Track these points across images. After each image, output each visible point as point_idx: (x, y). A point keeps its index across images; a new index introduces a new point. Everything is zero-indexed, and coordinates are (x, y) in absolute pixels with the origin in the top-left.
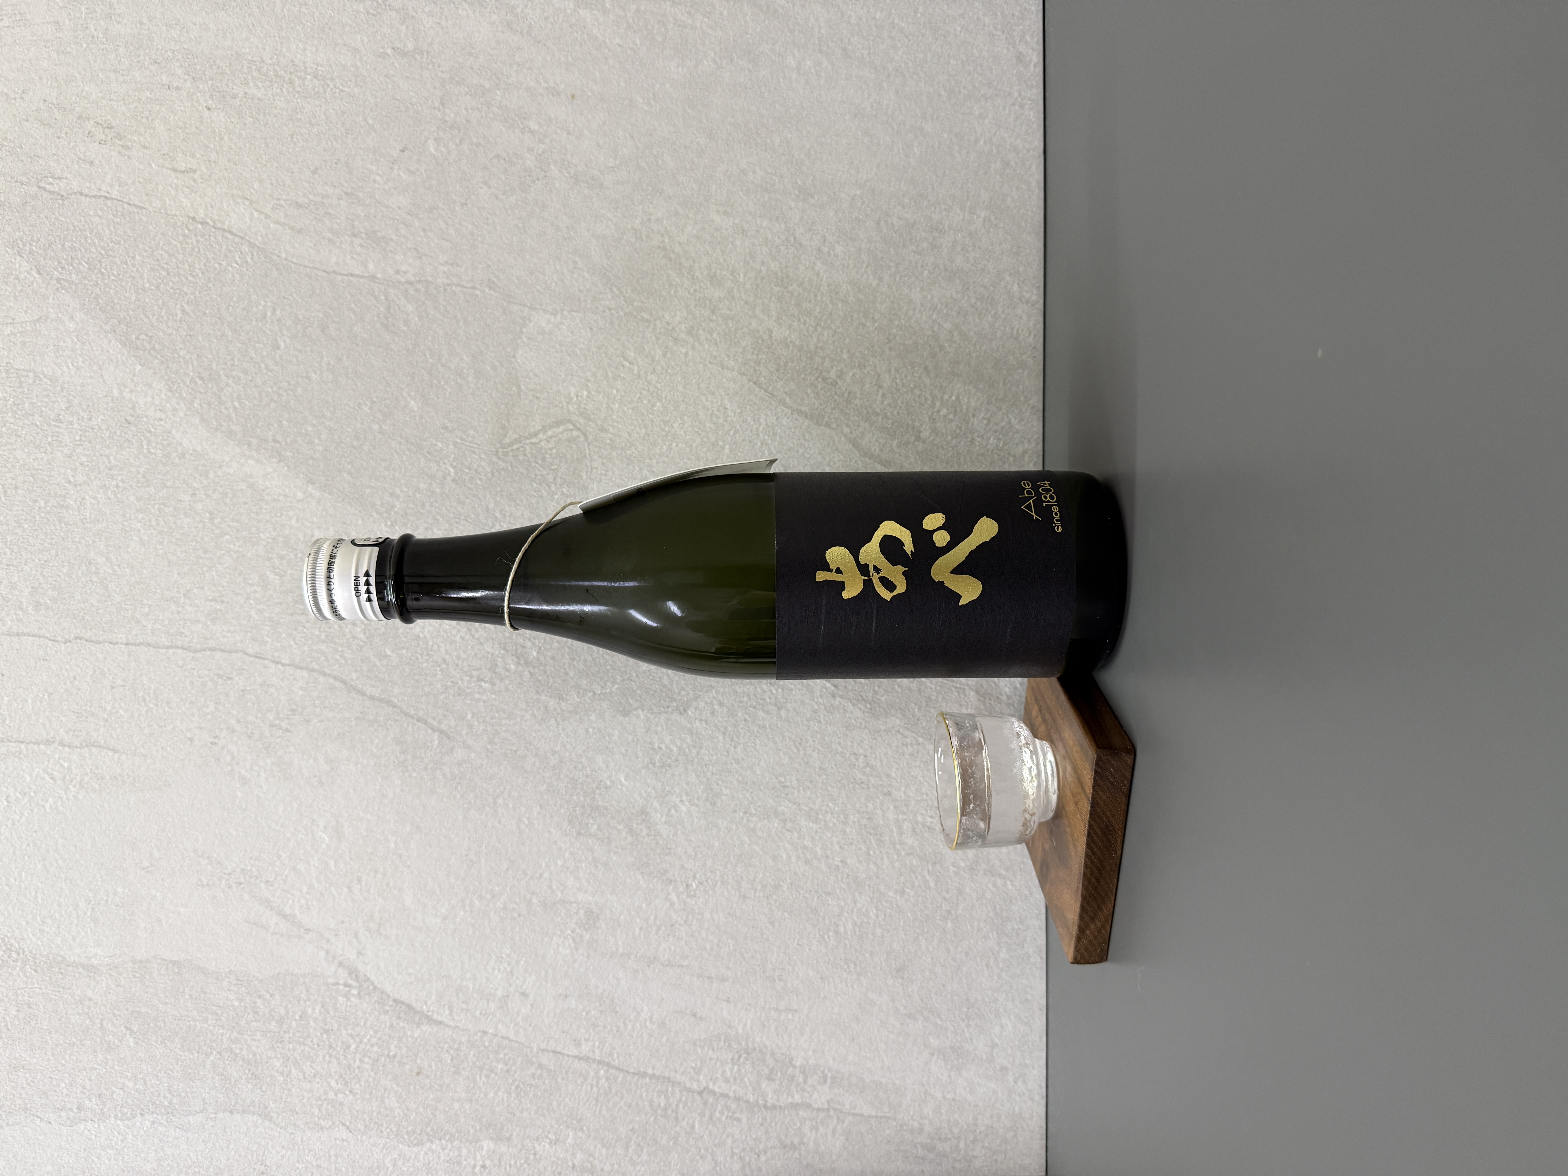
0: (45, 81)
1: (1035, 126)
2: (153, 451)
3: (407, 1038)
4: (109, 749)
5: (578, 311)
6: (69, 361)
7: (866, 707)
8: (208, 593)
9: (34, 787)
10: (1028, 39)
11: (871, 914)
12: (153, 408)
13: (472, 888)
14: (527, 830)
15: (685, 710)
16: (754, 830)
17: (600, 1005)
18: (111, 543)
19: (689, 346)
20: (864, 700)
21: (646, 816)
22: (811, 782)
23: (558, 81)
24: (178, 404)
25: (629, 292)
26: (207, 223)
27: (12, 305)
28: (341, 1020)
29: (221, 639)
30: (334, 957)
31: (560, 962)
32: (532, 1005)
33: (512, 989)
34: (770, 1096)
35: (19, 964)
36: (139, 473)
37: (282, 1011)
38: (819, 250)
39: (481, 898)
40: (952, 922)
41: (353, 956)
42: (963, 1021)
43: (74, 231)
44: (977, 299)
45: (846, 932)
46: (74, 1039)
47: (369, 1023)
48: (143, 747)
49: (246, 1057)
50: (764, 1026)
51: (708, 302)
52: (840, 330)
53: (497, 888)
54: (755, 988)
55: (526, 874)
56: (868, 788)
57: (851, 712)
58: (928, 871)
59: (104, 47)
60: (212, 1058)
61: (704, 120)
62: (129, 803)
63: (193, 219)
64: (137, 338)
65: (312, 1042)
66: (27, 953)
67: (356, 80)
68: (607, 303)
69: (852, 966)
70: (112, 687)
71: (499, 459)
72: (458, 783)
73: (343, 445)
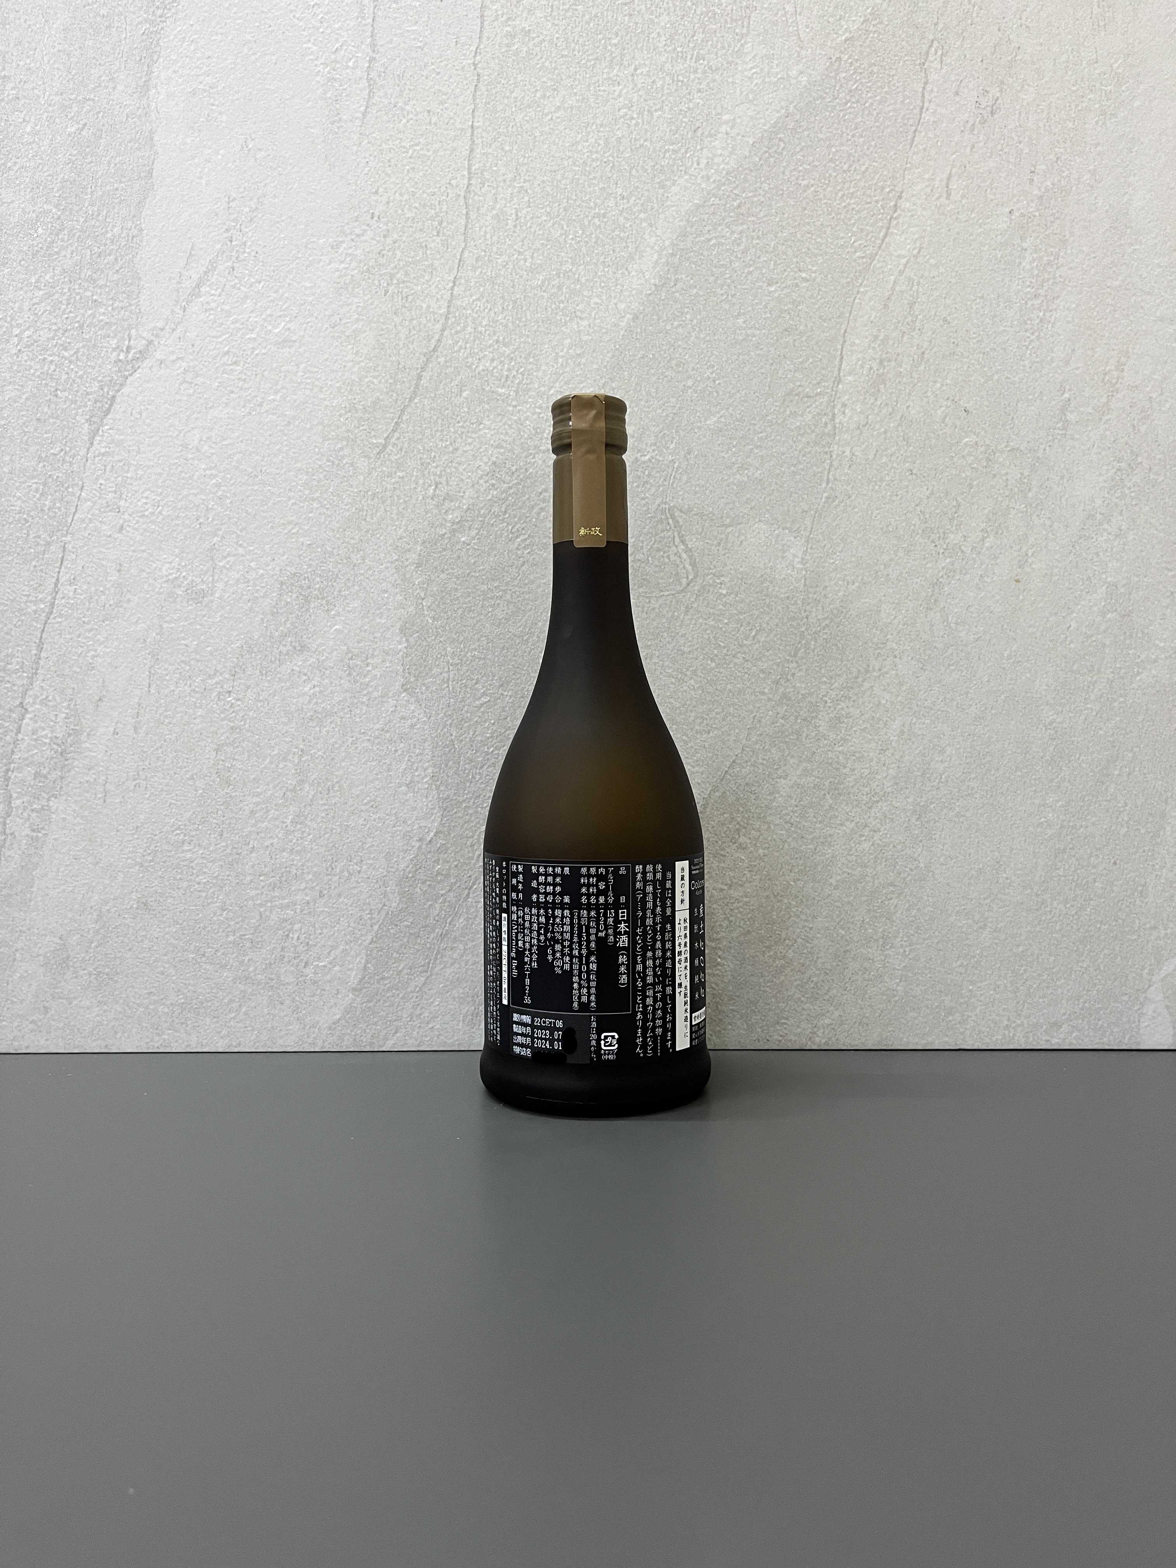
0: (1039, 48)
1: (987, 1040)
2: (667, 155)
3: (74, 409)
4: (367, 107)
5: (805, 585)
6: (758, 70)
7: (409, 872)
8: (524, 212)
9: (329, 31)
10: (1074, 1035)
11: (200, 877)
12: (710, 155)
13: (229, 476)
14: (286, 531)
15: (405, 690)
16: (285, 759)
17: (110, 605)
18: (574, 112)
19: (770, 696)
20: (416, 870)
21: (299, 651)
22: (333, 817)
23: (1034, 566)
24: (714, 181)
25: (825, 636)
26: (895, 211)
27: (815, 12)
28: (93, 342)
29: (477, 225)
30: (157, 336)
31: (154, 565)
32: (110, 536)
33: (126, 516)
34: (18, 775)
35: (150, 17)
36: (645, 141)
37: (101, 282)
38: (866, 826)
39: (218, 486)
40: (193, 958)
41: (159, 355)
42: (95, 969)
43: (889, 75)
44: (816, 984)
45: (183, 851)
46: (74, 72)
47: (91, 370)
48: (369, 143)
49: (55, 245)
50: (89, 770)
51: (814, 714)
52: (786, 846)
53: (228, 501)
54: (127, 760)
55: (241, 531)
56: (327, 875)
57: (403, 858)
58: (244, 935)
59: (1073, 107)
60: (54, 211)
61: (993, 712)
62: (312, 128)
63: (900, 197)
64: (780, 140)
65: (71, 312)
66: (161, 25)
67: (1038, 362)
68: (814, 614)
69: (150, 858)
70: (429, 112)
71: (659, 505)
72: (333, 462)
73: (672, 350)
